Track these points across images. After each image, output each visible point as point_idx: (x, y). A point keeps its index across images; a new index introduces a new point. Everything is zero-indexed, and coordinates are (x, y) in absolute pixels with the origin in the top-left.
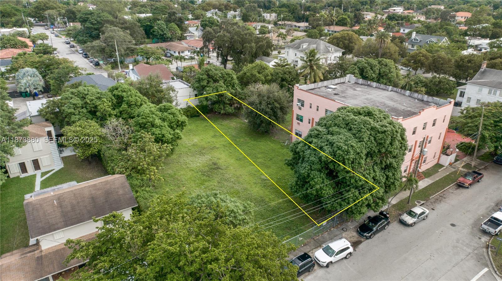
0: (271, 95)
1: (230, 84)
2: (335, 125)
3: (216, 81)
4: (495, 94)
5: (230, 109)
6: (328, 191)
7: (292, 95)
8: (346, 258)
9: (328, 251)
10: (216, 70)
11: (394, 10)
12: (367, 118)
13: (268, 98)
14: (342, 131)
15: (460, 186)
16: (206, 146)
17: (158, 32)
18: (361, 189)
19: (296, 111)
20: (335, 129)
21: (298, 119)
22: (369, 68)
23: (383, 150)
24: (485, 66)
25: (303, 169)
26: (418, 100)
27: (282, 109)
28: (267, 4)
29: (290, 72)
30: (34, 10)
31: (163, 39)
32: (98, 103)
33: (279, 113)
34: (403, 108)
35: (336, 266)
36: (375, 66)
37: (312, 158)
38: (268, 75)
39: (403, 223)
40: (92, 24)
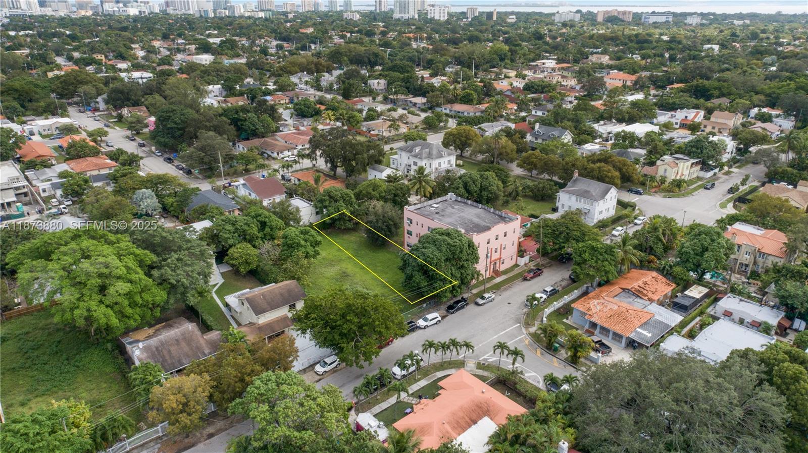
0: (386, 215)
1: (349, 203)
2: (427, 242)
3: (336, 201)
4: (580, 202)
5: (350, 225)
6: (424, 284)
7: (403, 213)
8: (436, 324)
9: (426, 320)
10: (336, 191)
11: (544, 64)
12: (447, 238)
13: (384, 217)
14: (431, 246)
15: (525, 279)
16: (333, 259)
17: (249, 127)
18: (444, 281)
19: (406, 227)
20: (427, 245)
21: (408, 233)
22: (472, 182)
23: (456, 257)
24: (577, 175)
25: (409, 270)
26: (498, 215)
27: (395, 224)
28: (372, 60)
29: (401, 188)
30: (60, 86)
31: (255, 134)
32: (246, 228)
33: (393, 229)
34: (484, 224)
35: (430, 328)
36: (477, 180)
37: (414, 264)
38: (382, 192)
39: (477, 304)
40: (175, 123)
